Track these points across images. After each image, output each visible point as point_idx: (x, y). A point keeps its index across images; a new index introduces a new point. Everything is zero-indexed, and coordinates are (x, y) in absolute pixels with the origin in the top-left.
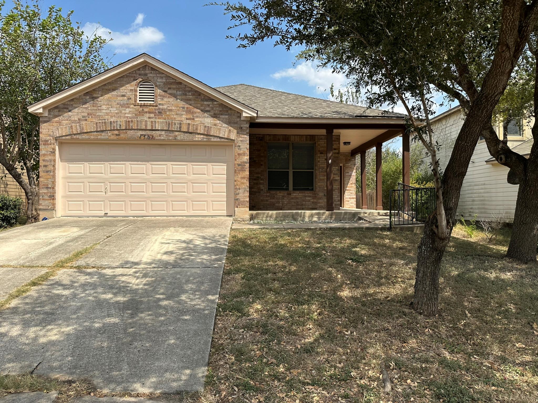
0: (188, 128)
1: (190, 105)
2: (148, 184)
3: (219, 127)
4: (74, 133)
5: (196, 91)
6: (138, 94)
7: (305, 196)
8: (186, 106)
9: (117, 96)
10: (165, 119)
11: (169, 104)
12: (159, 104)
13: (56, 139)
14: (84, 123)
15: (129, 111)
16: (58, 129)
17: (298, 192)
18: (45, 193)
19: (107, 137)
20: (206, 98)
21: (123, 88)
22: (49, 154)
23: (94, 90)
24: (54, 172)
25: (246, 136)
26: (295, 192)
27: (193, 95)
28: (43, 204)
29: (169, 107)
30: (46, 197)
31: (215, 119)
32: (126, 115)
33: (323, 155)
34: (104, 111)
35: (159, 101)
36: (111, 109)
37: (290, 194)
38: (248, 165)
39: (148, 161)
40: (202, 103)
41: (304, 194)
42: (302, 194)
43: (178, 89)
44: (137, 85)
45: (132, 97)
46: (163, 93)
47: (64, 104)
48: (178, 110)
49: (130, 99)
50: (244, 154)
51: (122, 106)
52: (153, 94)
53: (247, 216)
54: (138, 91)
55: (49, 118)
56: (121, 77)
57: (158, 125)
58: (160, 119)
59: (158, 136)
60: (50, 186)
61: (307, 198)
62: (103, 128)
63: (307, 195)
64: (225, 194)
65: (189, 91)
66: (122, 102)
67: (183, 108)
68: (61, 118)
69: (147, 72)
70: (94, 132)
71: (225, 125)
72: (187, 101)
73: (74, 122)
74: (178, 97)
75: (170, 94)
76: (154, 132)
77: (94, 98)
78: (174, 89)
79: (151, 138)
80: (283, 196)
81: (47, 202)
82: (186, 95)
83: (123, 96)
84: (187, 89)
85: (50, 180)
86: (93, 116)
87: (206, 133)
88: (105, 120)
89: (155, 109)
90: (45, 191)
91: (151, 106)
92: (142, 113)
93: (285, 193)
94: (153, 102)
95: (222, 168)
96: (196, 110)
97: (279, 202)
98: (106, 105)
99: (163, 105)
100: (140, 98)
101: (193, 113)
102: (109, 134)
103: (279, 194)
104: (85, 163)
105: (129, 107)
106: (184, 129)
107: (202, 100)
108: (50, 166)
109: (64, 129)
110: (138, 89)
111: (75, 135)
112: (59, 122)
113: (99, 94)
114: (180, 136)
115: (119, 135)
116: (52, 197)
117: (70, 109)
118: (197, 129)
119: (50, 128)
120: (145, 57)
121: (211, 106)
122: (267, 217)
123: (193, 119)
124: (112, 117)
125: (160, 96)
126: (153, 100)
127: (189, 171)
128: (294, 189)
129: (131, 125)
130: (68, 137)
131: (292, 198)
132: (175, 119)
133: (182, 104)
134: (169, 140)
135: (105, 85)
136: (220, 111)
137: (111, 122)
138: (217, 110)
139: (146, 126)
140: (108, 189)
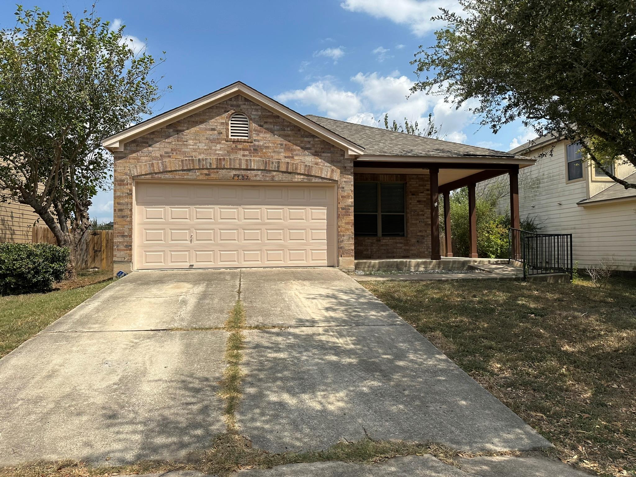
0: (287, 168)
1: (289, 141)
2: (240, 231)
3: (321, 166)
4: (156, 171)
5: (295, 126)
6: (230, 128)
7: (397, 243)
8: (284, 143)
9: (206, 129)
10: (261, 157)
11: (265, 140)
12: (255, 140)
13: (133, 178)
14: (167, 160)
15: (221, 148)
16: (136, 166)
17: (389, 238)
18: (120, 242)
19: (195, 177)
20: (306, 134)
21: (212, 120)
22: (125, 196)
23: (178, 122)
24: (131, 217)
25: (350, 176)
26: (385, 238)
27: (291, 130)
28: (118, 255)
29: (265, 143)
30: (122, 247)
31: (316, 157)
32: (217, 152)
33: (414, 196)
34: (191, 147)
35: (255, 137)
36: (200, 145)
37: (380, 241)
38: (352, 209)
39: (240, 205)
40: (302, 139)
41: (395, 241)
42: (392, 241)
43: (275, 124)
44: (229, 118)
45: (224, 131)
46: (259, 128)
47: (143, 138)
48: (276, 147)
49: (221, 133)
50: (348, 197)
51: (213, 141)
52: (247, 129)
53: (353, 267)
54: (230, 125)
55: (126, 154)
56: (210, 108)
57: (254, 163)
58: (255, 157)
59: (253, 177)
60: (126, 234)
61: (398, 245)
62: (190, 166)
63: (398, 241)
64: (326, 241)
65: (288, 126)
66: (211, 138)
67: (281, 145)
68: (139, 154)
69: (240, 103)
70: (180, 170)
71: (327, 164)
72: (285, 137)
73: (156, 158)
74: (276, 133)
75: (266, 129)
76: (249, 172)
77: (178, 132)
78: (271, 123)
79: (245, 178)
80: (372, 243)
81: (122, 253)
82: (284, 130)
83: (213, 130)
84: (285, 123)
85: (126, 227)
86: (178, 153)
87: (306, 173)
88: (192, 157)
89: (250, 146)
90: (120, 239)
91: (245, 142)
92: (235, 150)
93: (374, 239)
94: (247, 138)
95: (321, 213)
96: (295, 147)
97: (368, 250)
98: (193, 140)
99: (258, 141)
100: (232, 133)
101: (292, 150)
102: (198, 174)
103: (367, 241)
104: (166, 207)
105: (220, 143)
106: (283, 168)
107: (302, 136)
108: (126, 210)
109: (143, 167)
110: (230, 122)
111: (156, 173)
112: (138, 159)
113: (184, 126)
114: (279, 177)
115: (209, 175)
116: (129, 247)
117: (150, 143)
118: (296, 169)
119: (126, 165)
120: (240, 86)
121: (311, 142)
122: (369, 267)
123: (293, 157)
124: (200, 154)
125: (255, 131)
126: (247, 135)
127: (285, 215)
128: (383, 235)
129: (223, 163)
130: (148, 176)
131: (382, 245)
132: (272, 157)
133: (279, 140)
134: (265, 181)
135: (191, 116)
136: (322, 148)
137: (199, 160)
138: (319, 147)
139: (240, 165)
140: (194, 237)
